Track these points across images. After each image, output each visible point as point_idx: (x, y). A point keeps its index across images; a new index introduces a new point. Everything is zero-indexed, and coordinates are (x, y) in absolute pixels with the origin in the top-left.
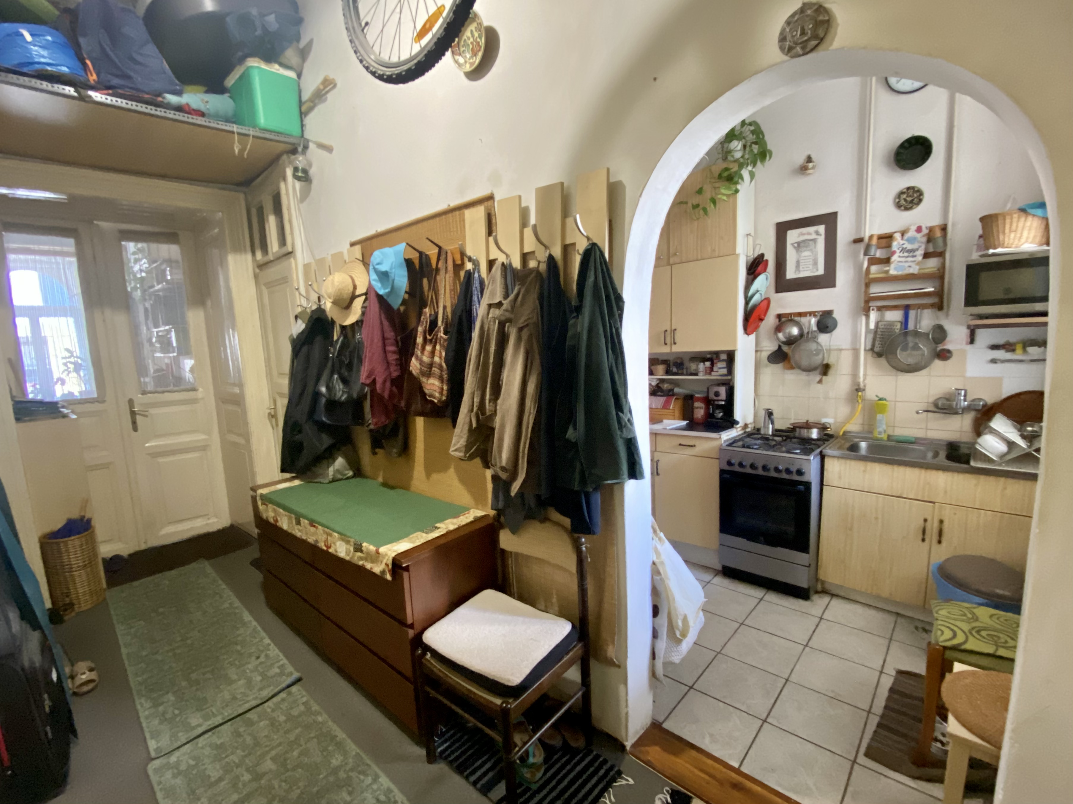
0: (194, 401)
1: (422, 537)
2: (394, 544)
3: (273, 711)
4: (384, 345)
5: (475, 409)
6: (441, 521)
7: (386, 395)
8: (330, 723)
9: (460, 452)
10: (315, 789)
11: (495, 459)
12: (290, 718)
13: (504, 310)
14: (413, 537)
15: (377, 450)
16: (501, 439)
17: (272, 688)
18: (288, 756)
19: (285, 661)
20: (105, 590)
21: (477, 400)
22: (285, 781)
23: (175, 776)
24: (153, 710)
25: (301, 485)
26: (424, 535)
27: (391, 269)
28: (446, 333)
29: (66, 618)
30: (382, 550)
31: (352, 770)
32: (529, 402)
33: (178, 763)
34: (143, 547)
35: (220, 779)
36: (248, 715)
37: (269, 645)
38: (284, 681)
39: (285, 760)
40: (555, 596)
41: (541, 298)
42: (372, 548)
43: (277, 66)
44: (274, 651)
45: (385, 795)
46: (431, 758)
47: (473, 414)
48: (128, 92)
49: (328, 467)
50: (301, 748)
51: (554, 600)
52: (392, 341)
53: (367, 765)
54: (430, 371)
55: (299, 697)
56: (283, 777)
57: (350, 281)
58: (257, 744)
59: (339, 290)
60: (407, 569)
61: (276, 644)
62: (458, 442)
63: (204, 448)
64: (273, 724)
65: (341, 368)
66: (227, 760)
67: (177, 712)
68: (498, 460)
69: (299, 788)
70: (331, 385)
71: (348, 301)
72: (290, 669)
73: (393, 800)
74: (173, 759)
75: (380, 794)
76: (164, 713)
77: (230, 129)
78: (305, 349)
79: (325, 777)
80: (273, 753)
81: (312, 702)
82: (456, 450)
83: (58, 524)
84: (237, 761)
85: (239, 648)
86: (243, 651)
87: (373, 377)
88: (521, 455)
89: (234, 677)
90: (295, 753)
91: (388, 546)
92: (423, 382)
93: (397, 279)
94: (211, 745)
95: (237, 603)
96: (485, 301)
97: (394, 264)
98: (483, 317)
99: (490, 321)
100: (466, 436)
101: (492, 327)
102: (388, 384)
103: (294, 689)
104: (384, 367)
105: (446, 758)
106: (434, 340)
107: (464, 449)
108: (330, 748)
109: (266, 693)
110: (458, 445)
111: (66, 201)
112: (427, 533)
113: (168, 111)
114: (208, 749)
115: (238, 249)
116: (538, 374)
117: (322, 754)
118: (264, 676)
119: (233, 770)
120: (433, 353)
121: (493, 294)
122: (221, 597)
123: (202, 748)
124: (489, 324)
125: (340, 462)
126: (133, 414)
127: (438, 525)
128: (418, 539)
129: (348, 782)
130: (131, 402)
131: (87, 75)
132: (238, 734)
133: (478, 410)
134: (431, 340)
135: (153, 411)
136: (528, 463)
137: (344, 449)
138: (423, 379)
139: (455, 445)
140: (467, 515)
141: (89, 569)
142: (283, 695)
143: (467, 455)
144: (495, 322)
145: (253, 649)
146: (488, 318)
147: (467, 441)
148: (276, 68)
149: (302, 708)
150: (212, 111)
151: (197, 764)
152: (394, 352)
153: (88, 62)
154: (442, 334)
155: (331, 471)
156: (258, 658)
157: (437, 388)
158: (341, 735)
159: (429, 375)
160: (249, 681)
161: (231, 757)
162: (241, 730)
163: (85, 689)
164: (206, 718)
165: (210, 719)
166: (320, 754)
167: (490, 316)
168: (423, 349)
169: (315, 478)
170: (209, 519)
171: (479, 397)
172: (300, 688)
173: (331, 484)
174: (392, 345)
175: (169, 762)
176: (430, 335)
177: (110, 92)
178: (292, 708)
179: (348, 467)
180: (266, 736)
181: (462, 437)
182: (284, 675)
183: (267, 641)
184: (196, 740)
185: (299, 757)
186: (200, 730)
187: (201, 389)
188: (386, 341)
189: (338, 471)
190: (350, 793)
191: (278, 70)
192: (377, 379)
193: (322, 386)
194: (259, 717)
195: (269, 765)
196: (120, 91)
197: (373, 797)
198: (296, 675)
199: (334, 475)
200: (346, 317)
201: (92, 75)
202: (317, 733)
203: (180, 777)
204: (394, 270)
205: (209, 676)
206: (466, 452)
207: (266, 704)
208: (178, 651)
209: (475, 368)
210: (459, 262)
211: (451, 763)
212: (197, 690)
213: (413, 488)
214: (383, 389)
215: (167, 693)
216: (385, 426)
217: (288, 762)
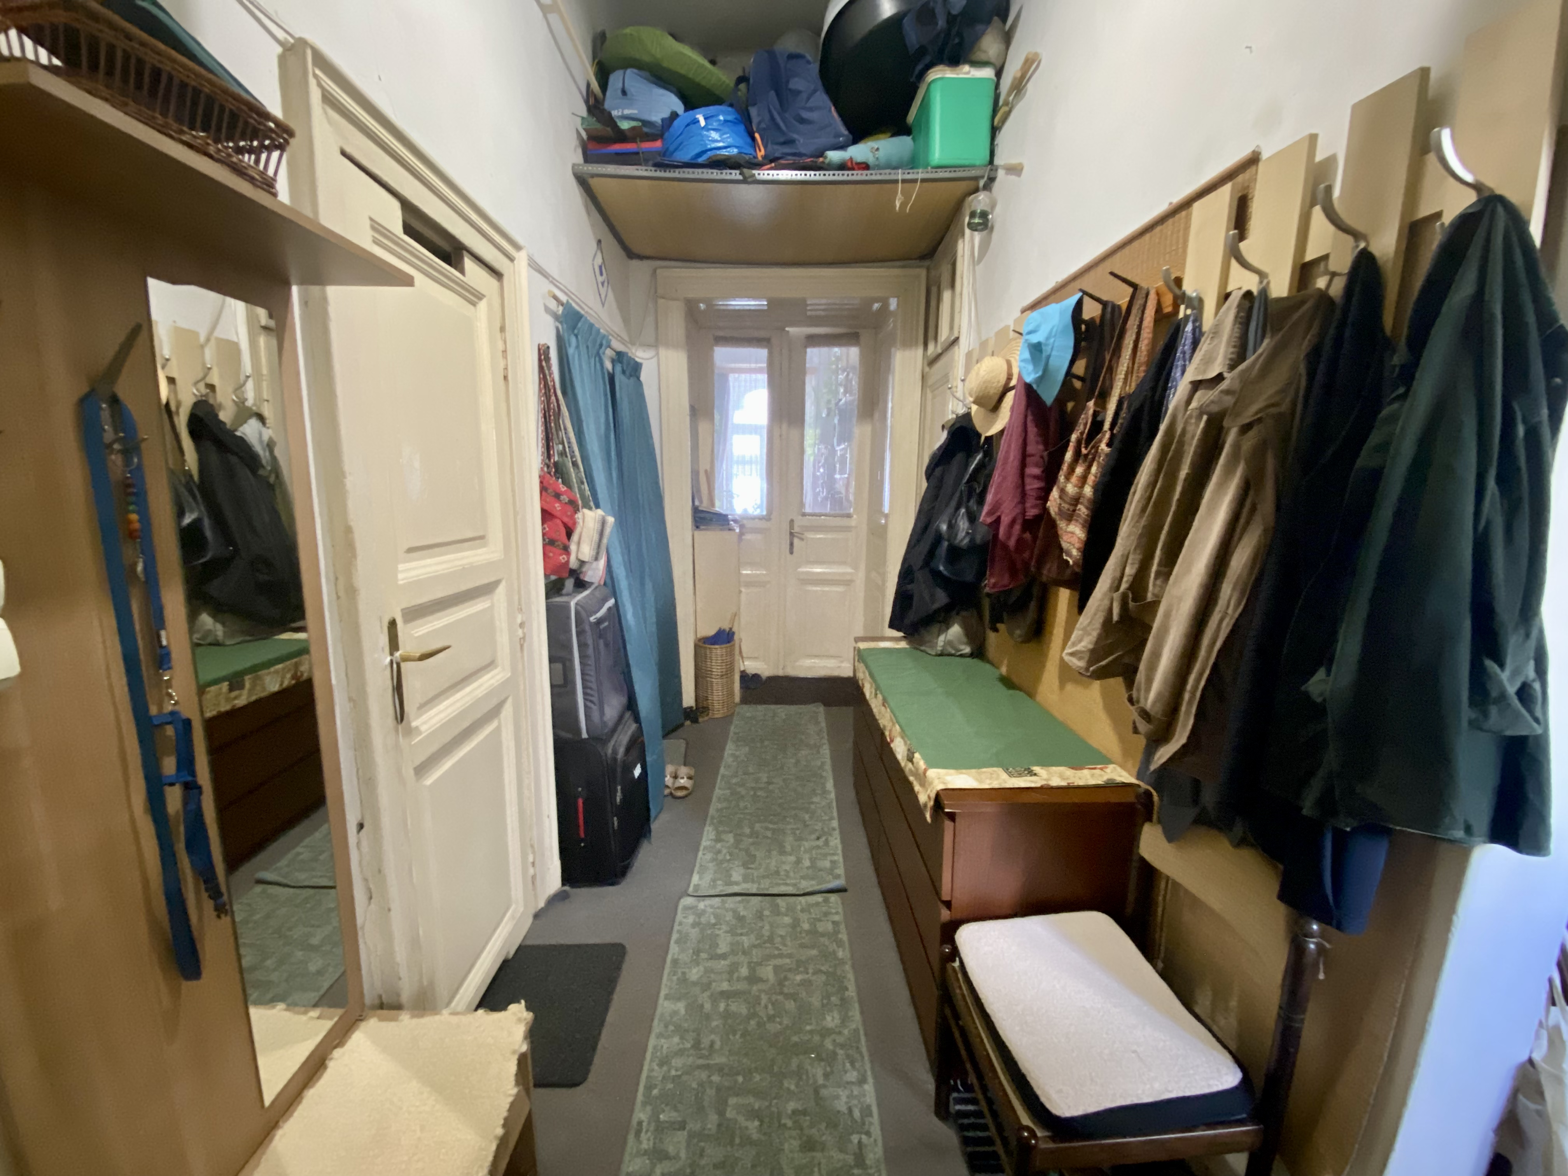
0: (848, 529)
1: (998, 778)
2: (952, 771)
3: (802, 911)
4: (1023, 465)
5: (1124, 586)
6: (1044, 764)
7: (1012, 543)
8: (848, 967)
9: (1080, 659)
10: (795, 1039)
11: (1139, 690)
12: (813, 932)
13: (1222, 392)
14: (984, 772)
15: (999, 626)
16: (1156, 655)
17: (813, 882)
18: (790, 975)
19: (839, 858)
20: (737, 704)
21: (1130, 571)
22: (773, 1004)
23: (695, 925)
24: (713, 843)
25: (905, 648)
26: (1004, 776)
27: (1048, 338)
28: (1109, 445)
29: (701, 720)
30: (932, 773)
31: (842, 1046)
32: (1227, 590)
33: (704, 912)
34: (781, 673)
35: (724, 956)
36: (779, 900)
37: (834, 829)
38: (829, 882)
39: (786, 979)
40: (1236, 999)
41: (1314, 356)
42: (922, 765)
43: (966, 68)
44: (836, 841)
45: (861, 1112)
46: (942, 1110)
47: (1117, 596)
48: (790, 160)
49: (939, 635)
50: (806, 976)
51: (1233, 1003)
52: (1036, 459)
53: (861, 1053)
54: (1074, 511)
55: (834, 911)
56: (774, 997)
57: (1005, 367)
58: (771, 940)
59: (984, 382)
60: (952, 817)
61: (841, 833)
62: (1080, 641)
63: (848, 583)
64: (796, 924)
65: (968, 501)
66: (738, 938)
67: (728, 857)
68: (1142, 693)
69: (780, 1024)
70: (953, 521)
71: (996, 398)
72: (840, 871)
73: (866, 1127)
74: (701, 905)
75: (856, 1106)
76: (719, 852)
77: (893, 177)
78: (938, 471)
79: (811, 1032)
80: (779, 962)
81: (842, 927)
82: (1072, 654)
83: (711, 632)
84: (746, 945)
85: (807, 817)
86: (808, 823)
87: (999, 514)
88: (1187, 696)
89: (788, 848)
90: (799, 978)
91: (942, 771)
92: (1061, 529)
93: (1054, 353)
94: (734, 911)
95: (828, 767)
96: (1191, 375)
97: (1055, 330)
98: (1176, 408)
99: (1190, 417)
100: (1095, 634)
101: (1190, 428)
102: (1017, 528)
103: (833, 898)
104: (1016, 500)
105: (962, 1128)
106: (1090, 457)
107: (1087, 656)
108: (833, 999)
109: (806, 885)
110: (1079, 647)
111: (766, 308)
112: (1011, 775)
113: (827, 173)
114: (731, 913)
115: (908, 344)
116: (1265, 530)
117: (822, 1000)
118: (813, 866)
119: (738, 954)
120: (1084, 479)
121: (1208, 361)
122: (818, 752)
123: (727, 910)
124: (1186, 423)
125: (955, 630)
126: (792, 535)
127: (1036, 769)
128: (991, 778)
129: (829, 1059)
130: (792, 521)
131: (755, 151)
132: (760, 916)
133: (1129, 589)
134: (1086, 456)
135: (810, 535)
136: (1197, 716)
137: (964, 613)
138: (1062, 524)
139: (1074, 644)
140: (1097, 772)
141: (725, 680)
142: (819, 898)
143: (1091, 669)
144: (1199, 417)
145: (818, 826)
146: (1186, 409)
147: (1097, 643)
148: (966, 72)
149: (830, 927)
150: (883, 160)
151: (715, 925)
152: (1036, 477)
153: (757, 136)
154: (1103, 446)
155: (941, 640)
156: (818, 838)
157: (1077, 540)
158: (852, 992)
159: (1070, 517)
160: (799, 861)
161: (744, 938)
162: (766, 913)
163: (680, 794)
164: (746, 879)
165: (747, 882)
166: (820, 997)
167: (1194, 404)
168: (1072, 470)
169: (921, 645)
170: (842, 662)
171: (1136, 566)
172: (839, 902)
173: (937, 658)
174: (1037, 465)
175: (697, 906)
176: (1086, 448)
177: (773, 165)
178: (820, 920)
179: (965, 639)
180: (781, 936)
181: (1090, 634)
182: (832, 874)
183: (835, 823)
184: (725, 898)
185: (799, 985)
186: (736, 889)
187: (855, 516)
188: (1028, 460)
189: (949, 643)
190: (826, 1076)
191: (968, 73)
192: (1002, 518)
193: (944, 522)
194: (787, 909)
195: (767, 972)
196: (783, 162)
197: (846, 1103)
198: (840, 883)
199: (943, 646)
200: (991, 424)
201: (760, 150)
202: (830, 970)
203: (697, 930)
204: (1052, 340)
205: (769, 834)
206: (1090, 663)
207: (800, 898)
208: (759, 793)
209: (1139, 508)
210: (1168, 309)
211: (966, 1141)
212: (753, 844)
213: (1039, 698)
214: (1009, 535)
215: (731, 832)
216: (1008, 592)
217: (786, 983)
